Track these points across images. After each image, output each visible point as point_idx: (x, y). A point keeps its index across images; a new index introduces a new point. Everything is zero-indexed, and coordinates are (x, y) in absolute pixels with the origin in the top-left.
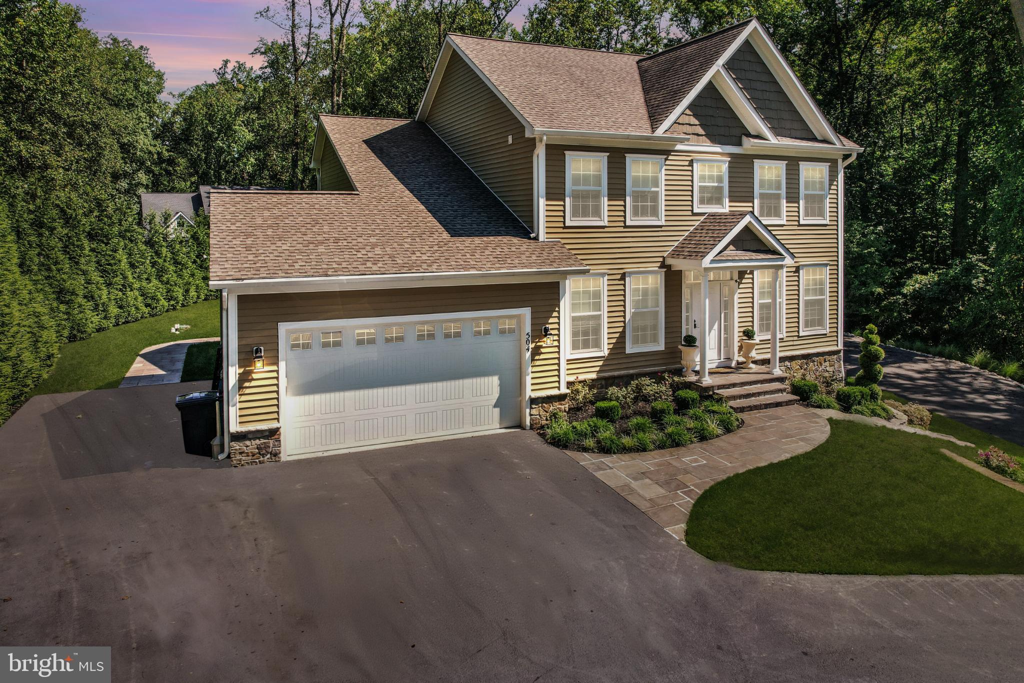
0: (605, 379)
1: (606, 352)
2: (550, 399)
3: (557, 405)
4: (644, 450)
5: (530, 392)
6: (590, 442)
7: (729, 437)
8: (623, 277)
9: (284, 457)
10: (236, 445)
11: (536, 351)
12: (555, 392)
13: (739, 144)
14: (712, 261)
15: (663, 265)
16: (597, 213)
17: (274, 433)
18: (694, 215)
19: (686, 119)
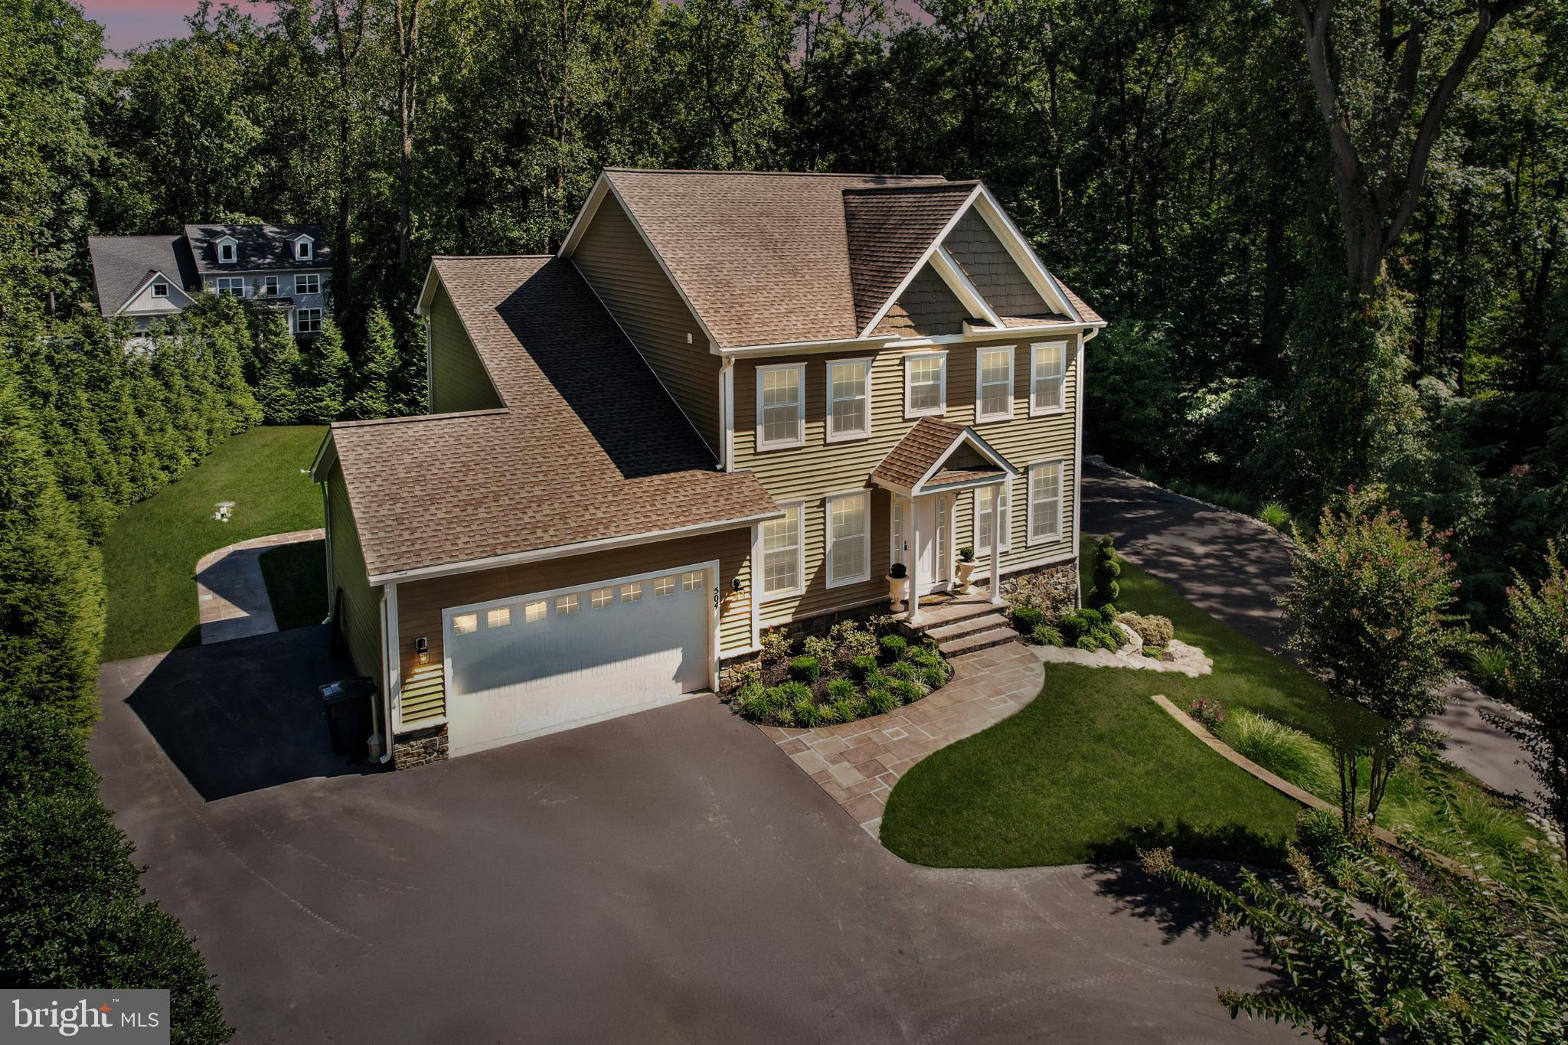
0: (804, 621)
1: (802, 590)
2: (740, 659)
3: (749, 664)
4: (844, 721)
5: (719, 653)
6: (786, 715)
7: (936, 698)
8: (823, 503)
9: (452, 754)
10: (400, 747)
11: (725, 608)
12: (747, 650)
13: (960, 331)
14: (923, 489)
15: (869, 484)
16: (793, 433)
17: (440, 730)
18: (905, 421)
19: (899, 311)
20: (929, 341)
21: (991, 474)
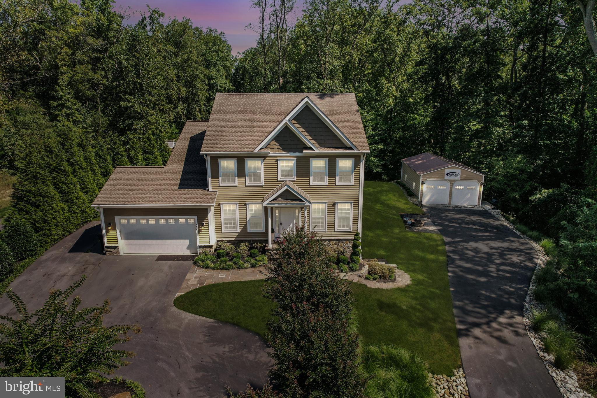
0: (239, 240)
1: (239, 231)
2: (206, 247)
3: (209, 249)
5: (198, 244)
6: (202, 264)
8: (245, 205)
9: (120, 254)
10: (108, 249)
11: (200, 231)
12: (209, 245)
18: (278, 181)
19: (274, 143)
20: (288, 155)
21: (298, 202)
